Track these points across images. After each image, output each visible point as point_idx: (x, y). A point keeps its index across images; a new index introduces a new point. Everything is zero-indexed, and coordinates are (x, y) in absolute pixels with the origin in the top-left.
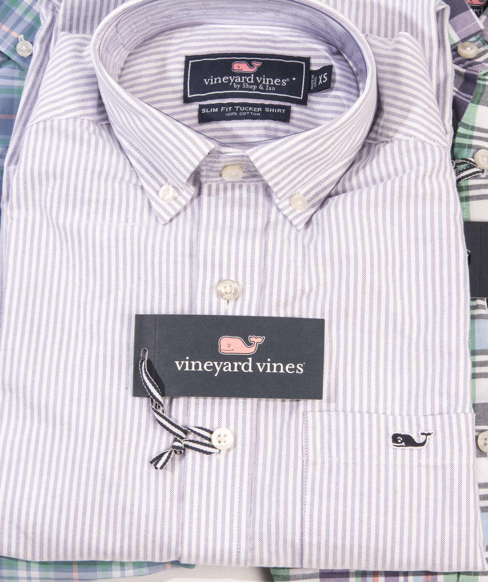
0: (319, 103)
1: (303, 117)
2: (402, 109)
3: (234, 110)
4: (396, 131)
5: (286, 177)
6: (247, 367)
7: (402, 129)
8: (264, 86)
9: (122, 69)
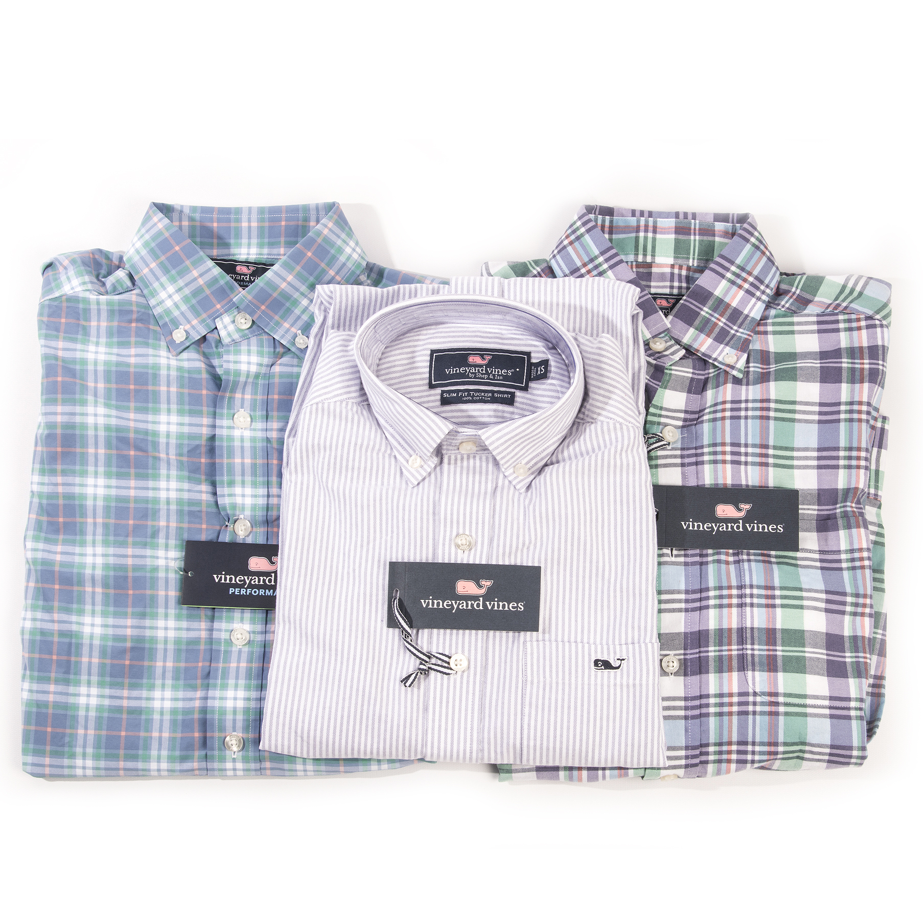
0: (538, 389)
1: (525, 401)
2: (604, 396)
3: (469, 395)
4: (599, 414)
5: (511, 452)
6: (478, 605)
7: (604, 413)
8: (494, 375)
9: (380, 359)
